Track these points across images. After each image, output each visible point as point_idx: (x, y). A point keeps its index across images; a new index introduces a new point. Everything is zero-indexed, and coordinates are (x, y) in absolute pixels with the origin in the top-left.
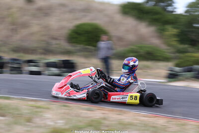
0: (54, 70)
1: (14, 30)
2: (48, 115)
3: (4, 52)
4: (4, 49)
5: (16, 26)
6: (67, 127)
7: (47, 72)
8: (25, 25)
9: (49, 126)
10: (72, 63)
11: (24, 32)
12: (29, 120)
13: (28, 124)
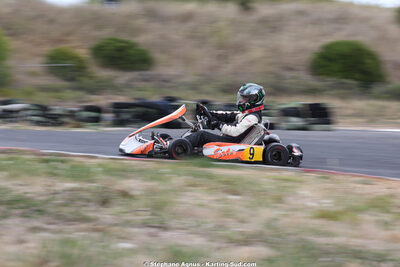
0: (296, 121)
1: (223, 58)
2: (304, 191)
3: (208, 93)
4: (207, 88)
5: (226, 50)
6: (340, 208)
7: (284, 125)
8: (239, 48)
9: (312, 208)
10: (325, 109)
11: (239, 59)
12: (279, 200)
13: (279, 205)
